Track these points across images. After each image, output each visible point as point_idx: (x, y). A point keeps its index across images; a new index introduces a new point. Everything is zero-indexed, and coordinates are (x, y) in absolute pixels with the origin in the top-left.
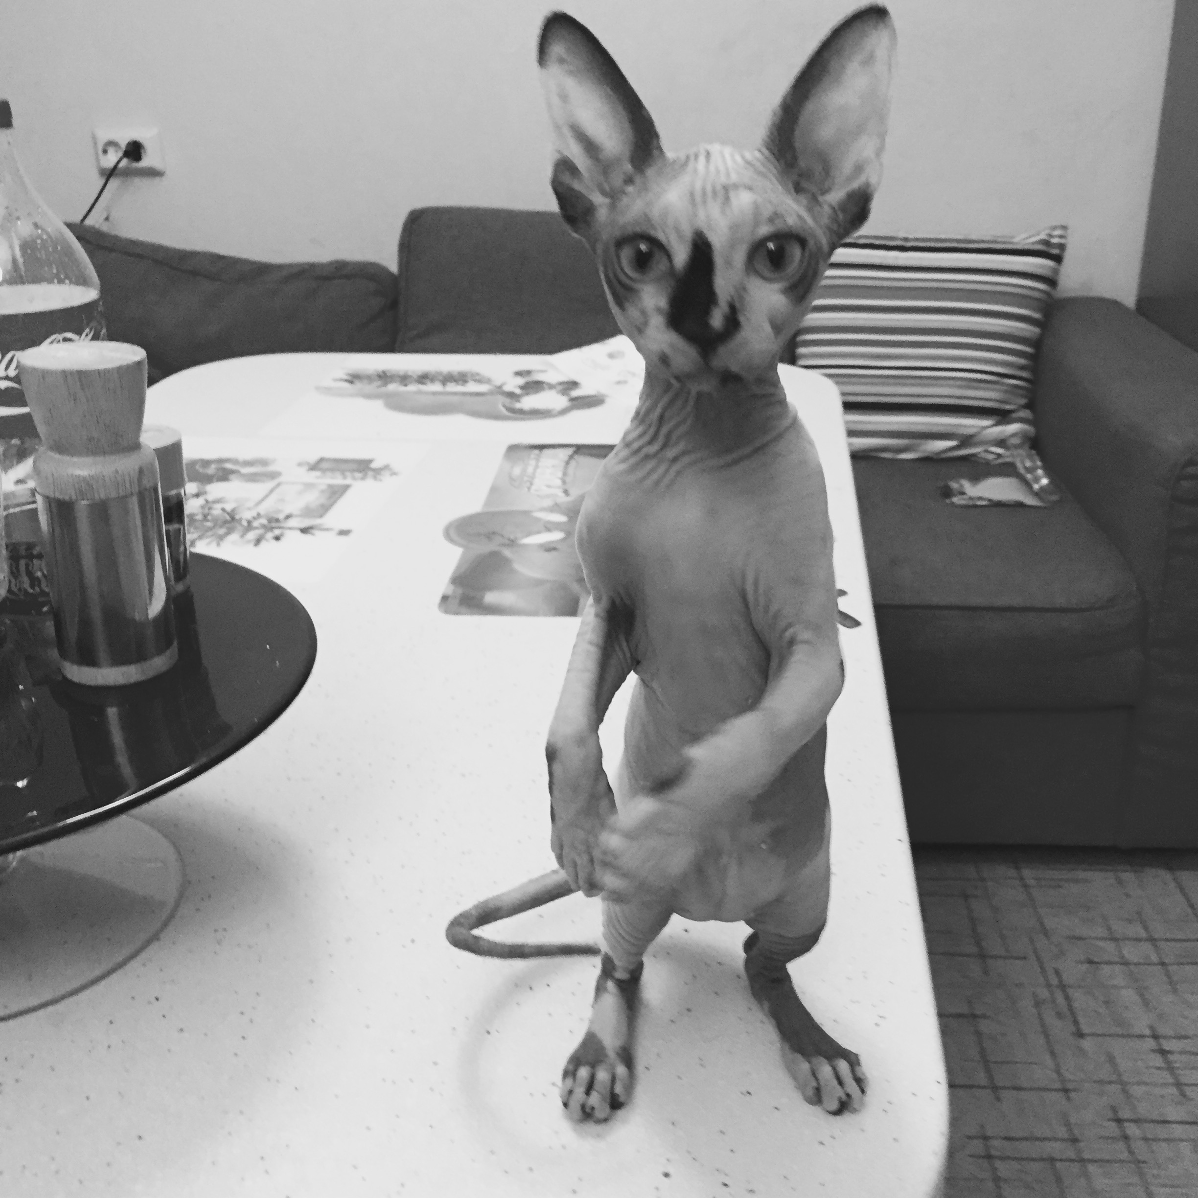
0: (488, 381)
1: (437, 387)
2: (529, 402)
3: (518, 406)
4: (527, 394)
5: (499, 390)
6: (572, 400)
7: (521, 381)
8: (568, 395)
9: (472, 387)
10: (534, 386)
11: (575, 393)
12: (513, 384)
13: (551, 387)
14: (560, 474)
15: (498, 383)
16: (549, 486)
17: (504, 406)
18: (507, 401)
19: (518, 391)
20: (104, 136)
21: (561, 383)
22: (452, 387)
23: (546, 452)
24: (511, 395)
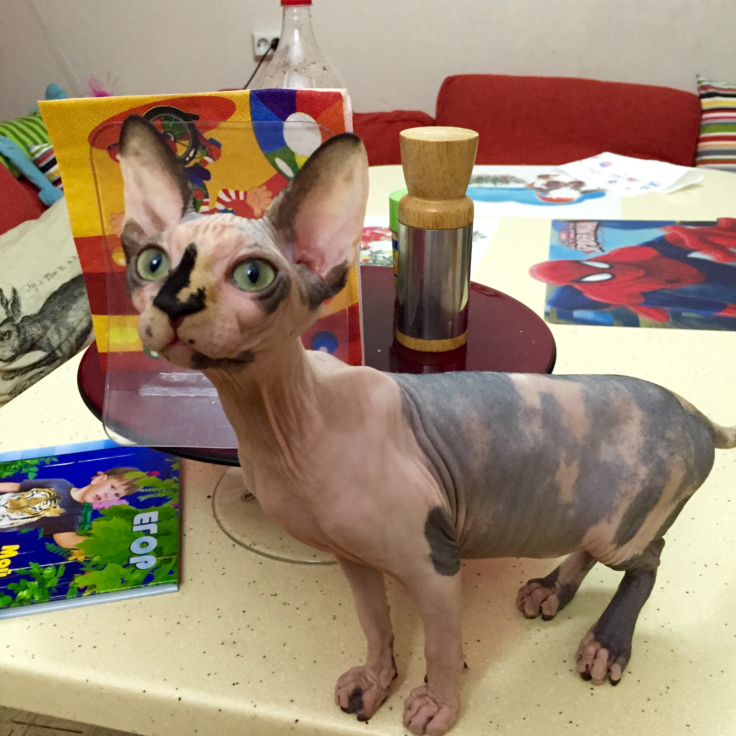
0: (522, 181)
1: (490, 185)
2: (554, 194)
3: (548, 196)
4: (552, 189)
5: (531, 186)
6: (583, 192)
7: (544, 181)
8: (579, 190)
9: (512, 185)
10: (555, 185)
11: (583, 189)
12: (540, 183)
13: (566, 185)
14: (593, 239)
15: (530, 182)
16: (588, 246)
17: (539, 196)
18: (540, 194)
19: (544, 187)
20: (258, 35)
21: (572, 183)
22: (499, 185)
23: (579, 224)
24: (540, 190)
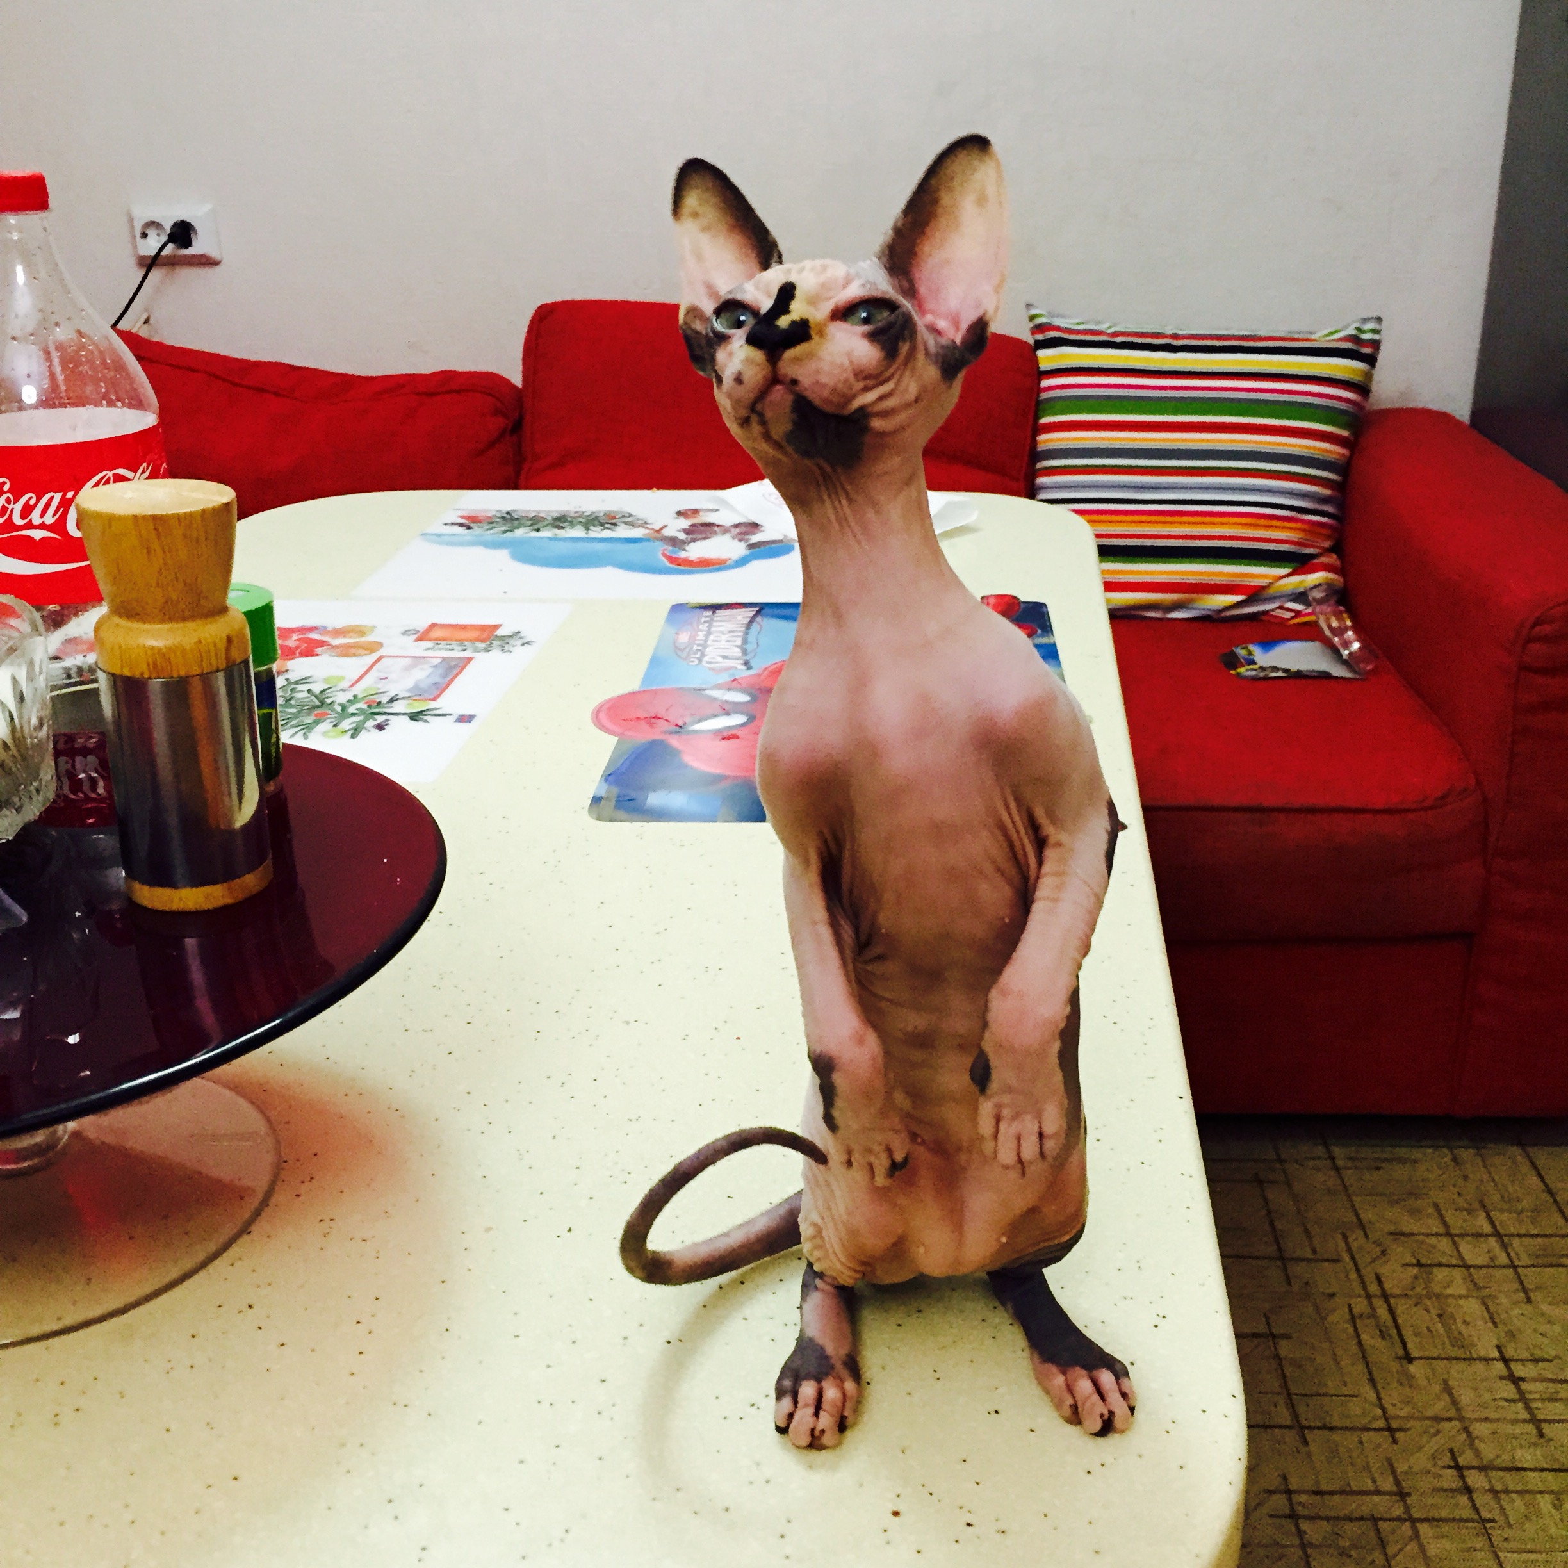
0: (644, 524)
1: (578, 532)
2: (696, 550)
3: (683, 555)
4: (694, 540)
5: (658, 535)
6: (752, 546)
7: (685, 523)
8: (747, 540)
9: (622, 532)
10: (702, 530)
11: (755, 539)
12: (676, 527)
13: (726, 530)
14: (739, 642)
15: (657, 526)
16: (725, 657)
17: (664, 555)
18: (669, 549)
19: (682, 536)
20: (142, 215)
21: (736, 526)
22: (596, 532)
23: (720, 613)
24: (674, 541)
